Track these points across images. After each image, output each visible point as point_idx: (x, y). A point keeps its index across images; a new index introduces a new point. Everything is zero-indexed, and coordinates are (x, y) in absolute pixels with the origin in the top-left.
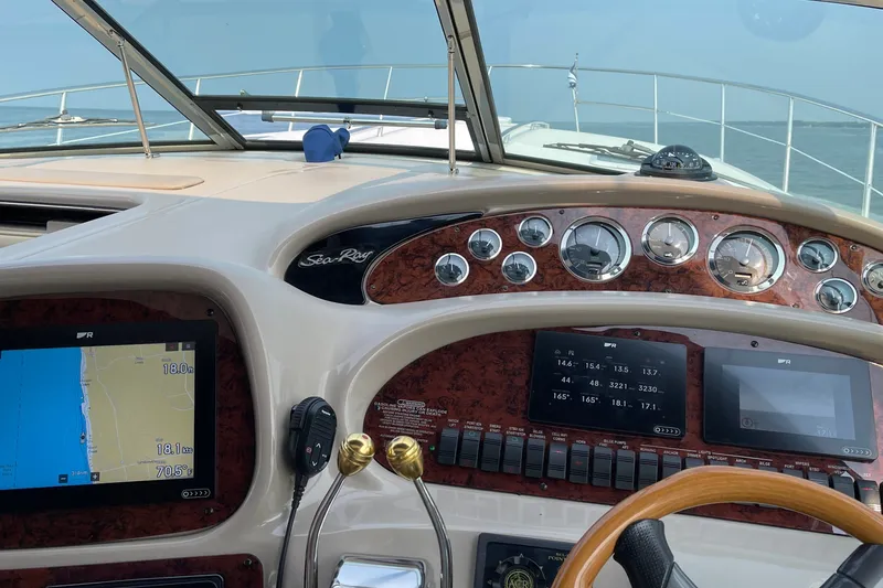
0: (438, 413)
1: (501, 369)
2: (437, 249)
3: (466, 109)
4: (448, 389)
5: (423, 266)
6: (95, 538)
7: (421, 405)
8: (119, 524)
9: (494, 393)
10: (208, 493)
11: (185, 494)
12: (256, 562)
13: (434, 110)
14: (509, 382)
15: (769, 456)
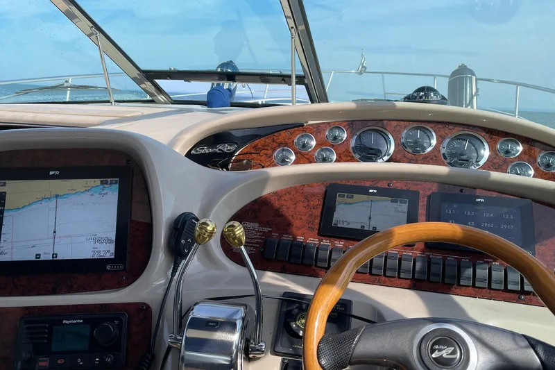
0: (266, 230)
1: (306, 205)
2: (275, 145)
3: (304, 77)
4: (273, 217)
5: (266, 154)
6: (54, 292)
7: (256, 225)
8: (69, 283)
9: (301, 219)
10: (121, 266)
11: (109, 267)
12: (148, 307)
13: (285, 79)
14: (310, 213)
15: (468, 256)
